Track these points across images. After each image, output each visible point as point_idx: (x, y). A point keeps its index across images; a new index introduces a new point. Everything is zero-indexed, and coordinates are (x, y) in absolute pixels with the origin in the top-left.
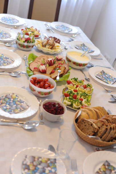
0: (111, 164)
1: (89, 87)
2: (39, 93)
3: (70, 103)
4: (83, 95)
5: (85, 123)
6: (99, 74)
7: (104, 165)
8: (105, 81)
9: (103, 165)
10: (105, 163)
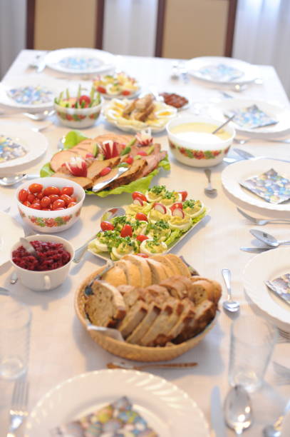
0: (136, 407)
1: (188, 208)
2: (34, 220)
3: (104, 247)
4: (153, 228)
5: (101, 293)
6: (255, 179)
7: (112, 407)
8: (262, 195)
9: (106, 408)
10: (116, 403)
